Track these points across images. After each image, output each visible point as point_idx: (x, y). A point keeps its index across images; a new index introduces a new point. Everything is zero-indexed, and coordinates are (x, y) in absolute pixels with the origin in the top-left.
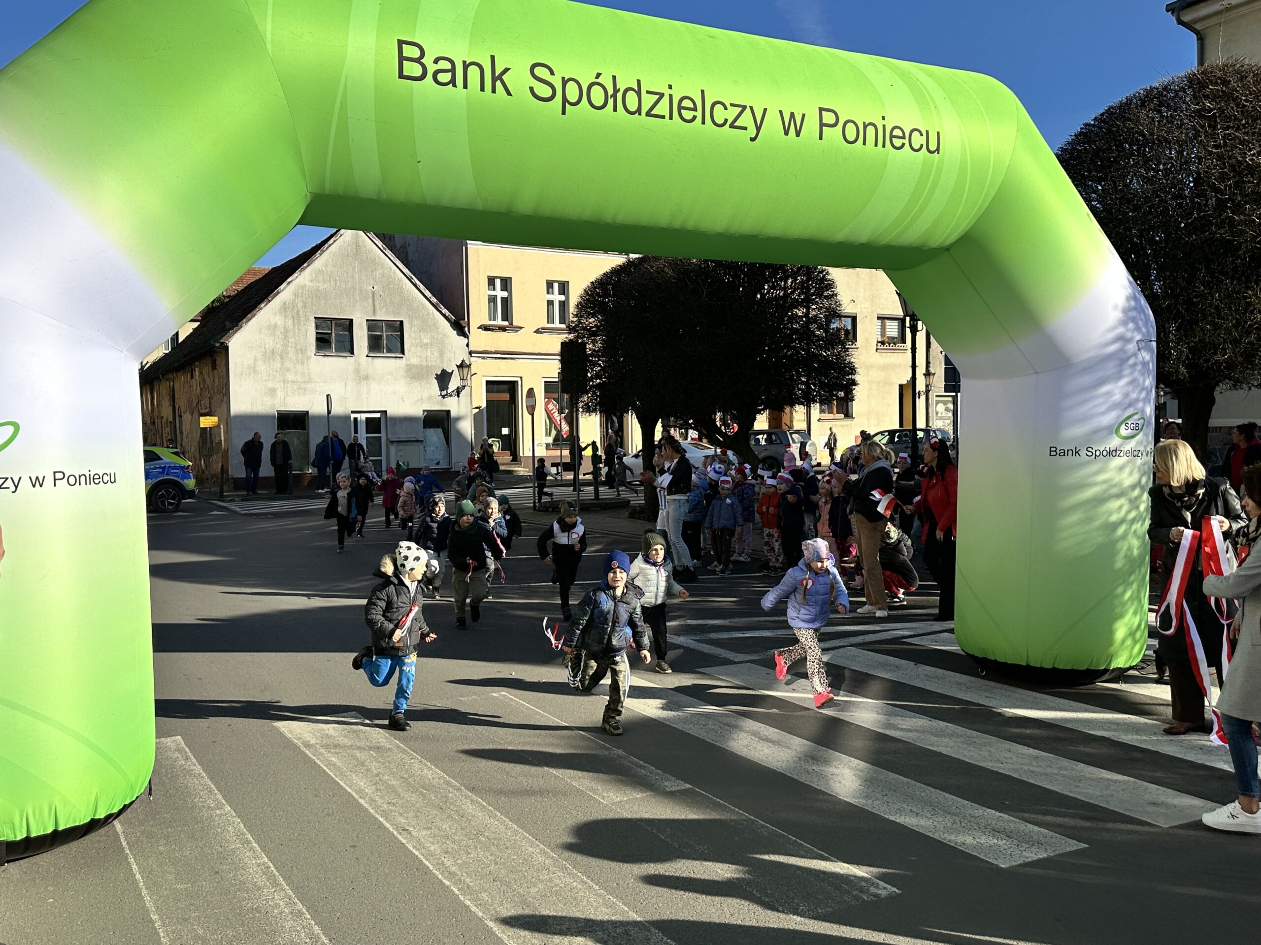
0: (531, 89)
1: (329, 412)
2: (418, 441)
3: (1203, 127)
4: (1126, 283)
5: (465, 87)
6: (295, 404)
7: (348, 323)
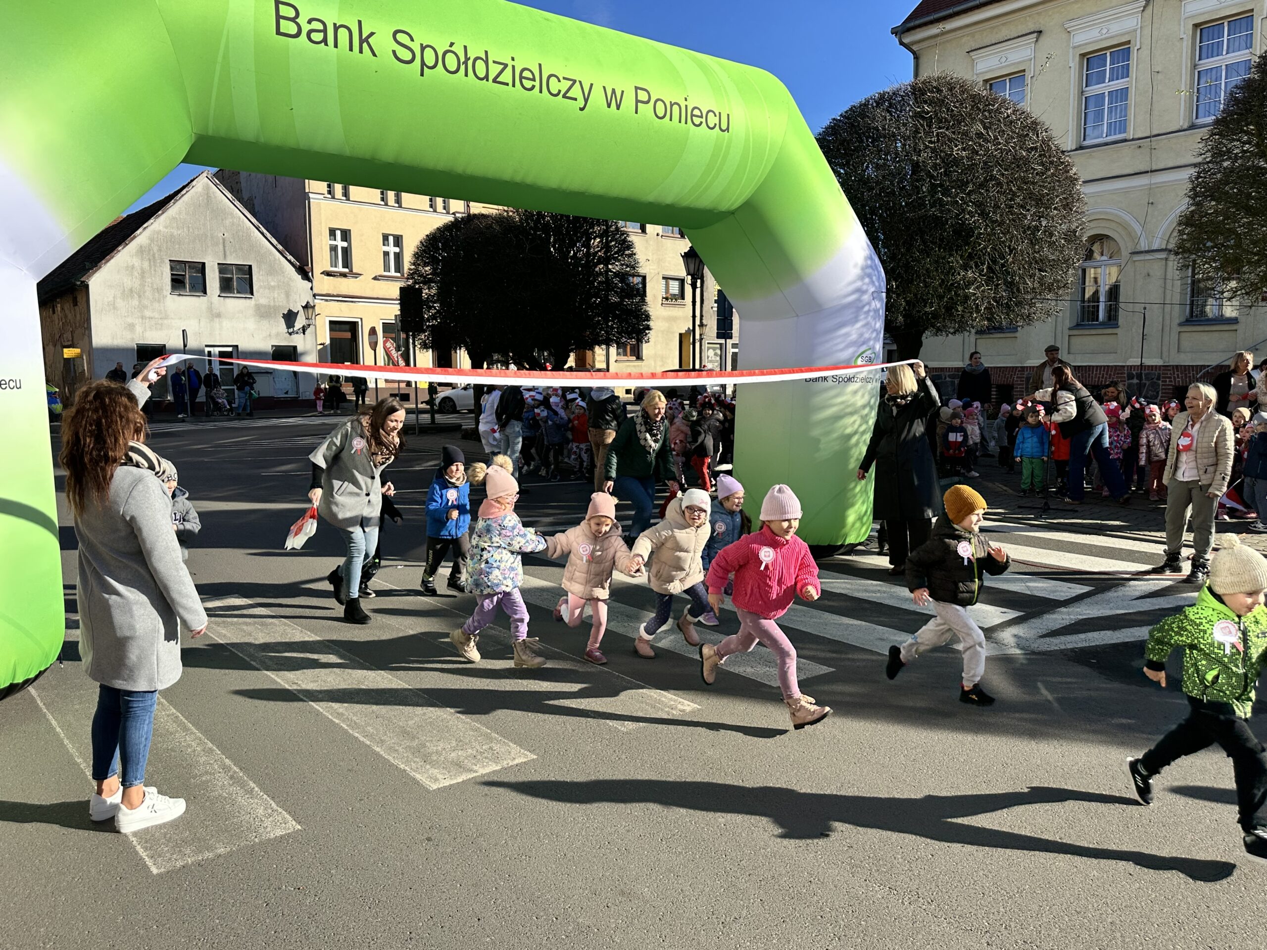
0: (394, 52)
1: (185, 346)
2: (267, 373)
3: (922, 126)
4: (865, 246)
5: (336, 46)
6: (153, 338)
7: (200, 266)
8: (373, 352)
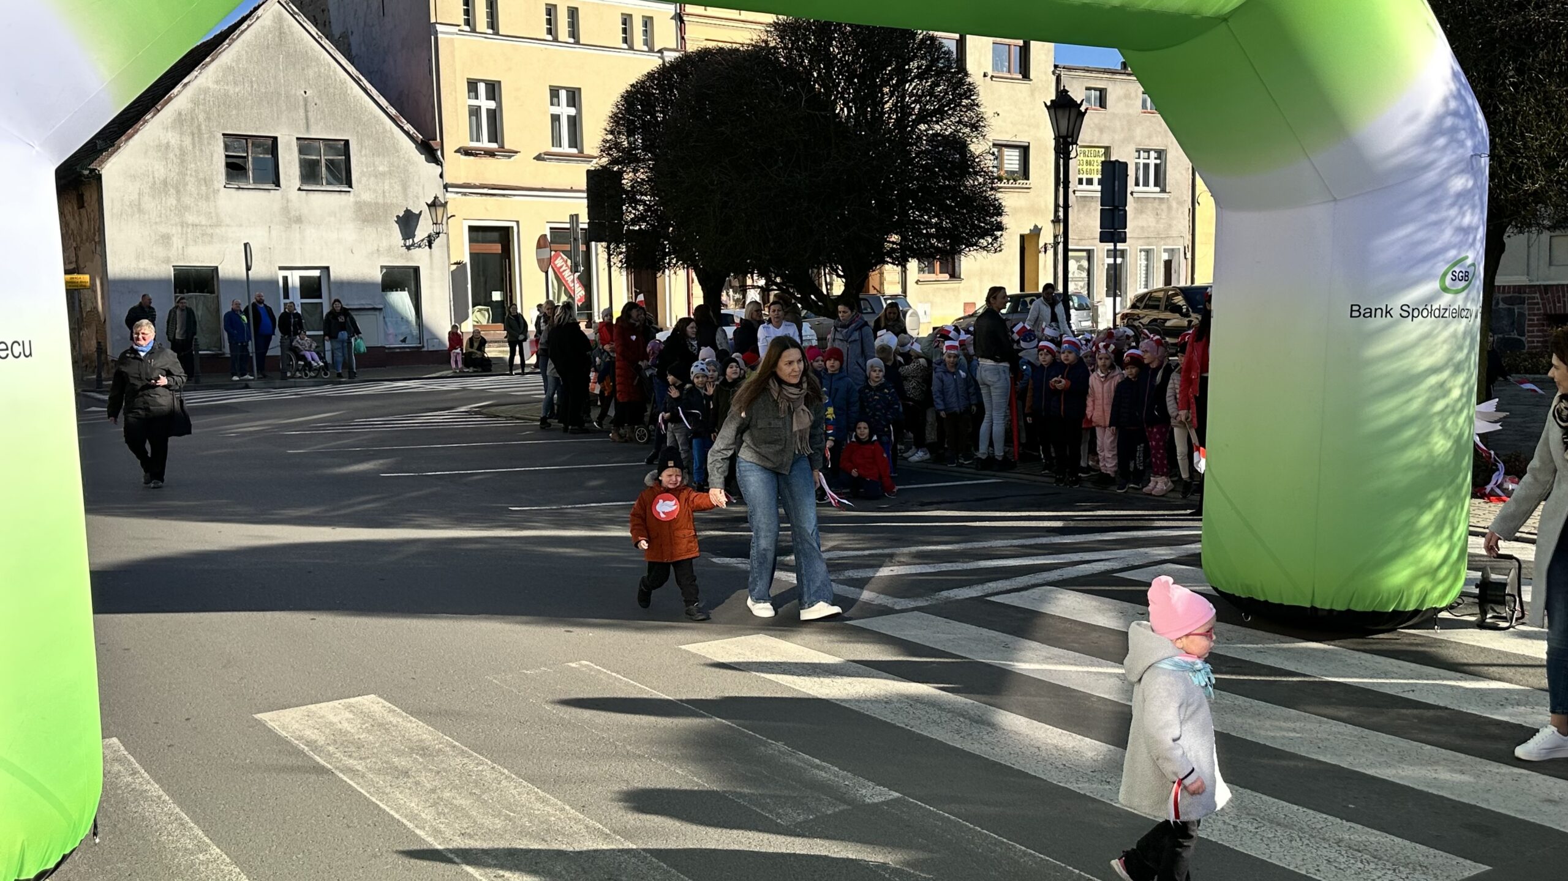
1: (248, 269)
2: (375, 309)
6: (198, 257)
7: (270, 142)
8: (544, 274)
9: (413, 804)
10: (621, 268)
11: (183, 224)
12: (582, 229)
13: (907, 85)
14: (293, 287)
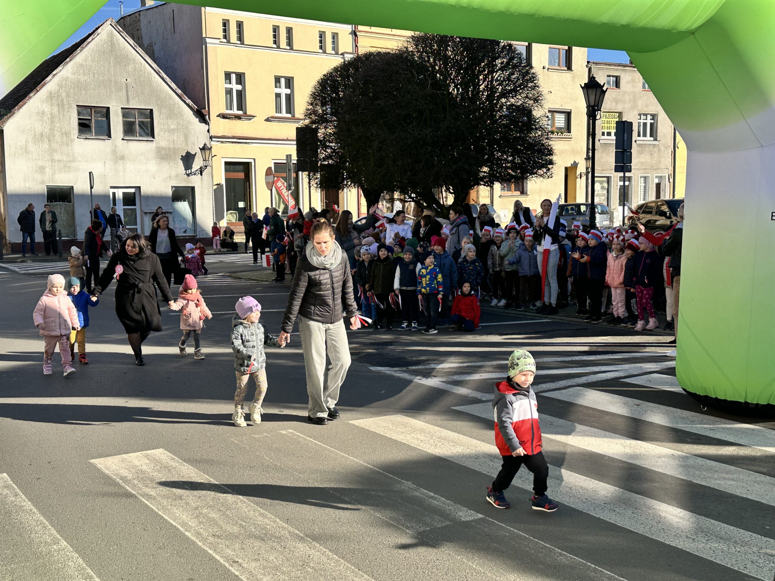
1: (92, 187)
6: (61, 181)
7: (105, 110)
8: (270, 191)
9: (184, 517)
10: (317, 187)
11: (52, 160)
12: (293, 164)
13: (494, 74)
14: (119, 199)
